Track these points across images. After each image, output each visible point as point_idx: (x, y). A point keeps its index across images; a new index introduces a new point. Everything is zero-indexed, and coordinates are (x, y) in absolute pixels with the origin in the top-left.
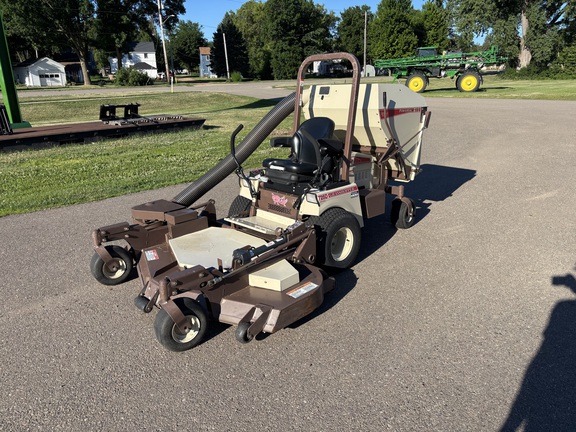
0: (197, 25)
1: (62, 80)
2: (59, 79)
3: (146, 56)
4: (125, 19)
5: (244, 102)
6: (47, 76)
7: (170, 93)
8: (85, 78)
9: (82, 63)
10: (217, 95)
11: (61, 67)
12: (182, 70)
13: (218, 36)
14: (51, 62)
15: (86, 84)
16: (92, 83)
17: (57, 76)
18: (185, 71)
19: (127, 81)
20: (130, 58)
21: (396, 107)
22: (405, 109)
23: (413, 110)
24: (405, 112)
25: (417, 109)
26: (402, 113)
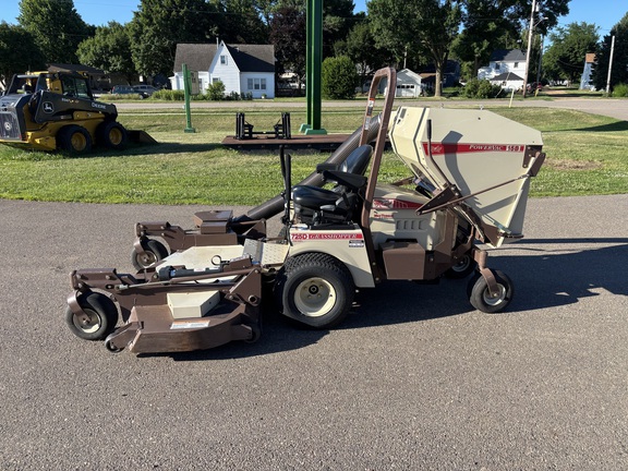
0: (593, 27)
1: (417, 91)
2: (414, 90)
3: (516, 65)
4: (492, 26)
5: (595, 122)
6: (403, 87)
7: (507, 108)
8: (437, 89)
9: (437, 74)
10: (564, 113)
11: (418, 78)
12: (563, 80)
13: (608, 39)
14: (410, 73)
15: (437, 96)
16: (442, 94)
17: (413, 87)
18: (566, 82)
19: (475, 93)
20: (497, 67)
21: (461, 141)
22: (483, 146)
23: (503, 148)
24: (483, 150)
25: (517, 147)
26: (478, 150)
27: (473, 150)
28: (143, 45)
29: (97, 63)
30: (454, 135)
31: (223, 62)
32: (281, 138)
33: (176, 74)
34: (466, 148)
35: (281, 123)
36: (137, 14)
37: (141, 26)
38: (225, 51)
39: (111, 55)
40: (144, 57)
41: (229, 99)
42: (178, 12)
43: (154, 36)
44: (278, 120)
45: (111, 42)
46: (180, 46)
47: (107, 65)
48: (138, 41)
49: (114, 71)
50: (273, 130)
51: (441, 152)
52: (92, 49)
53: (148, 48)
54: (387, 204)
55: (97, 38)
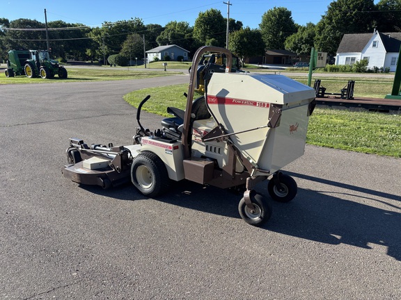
21: (228, 96)
22: (241, 101)
23: (255, 104)
24: (241, 104)
25: (264, 104)
26: (238, 103)
27: (235, 103)
28: (322, 36)
29: (294, 49)
30: (225, 92)
31: (374, 45)
32: (345, 98)
33: (338, 54)
34: (231, 101)
35: (346, 88)
36: (323, 17)
37: (324, 24)
38: (378, 38)
39: (303, 44)
40: (321, 43)
41: (370, 71)
42: (351, 13)
43: (331, 30)
44: (345, 86)
45: (305, 35)
46: (346, 36)
47: (300, 49)
48: (320, 34)
49: (303, 53)
50: (341, 93)
51: (215, 103)
52: (293, 40)
53: (325, 38)
54: (200, 133)
55: (298, 33)
